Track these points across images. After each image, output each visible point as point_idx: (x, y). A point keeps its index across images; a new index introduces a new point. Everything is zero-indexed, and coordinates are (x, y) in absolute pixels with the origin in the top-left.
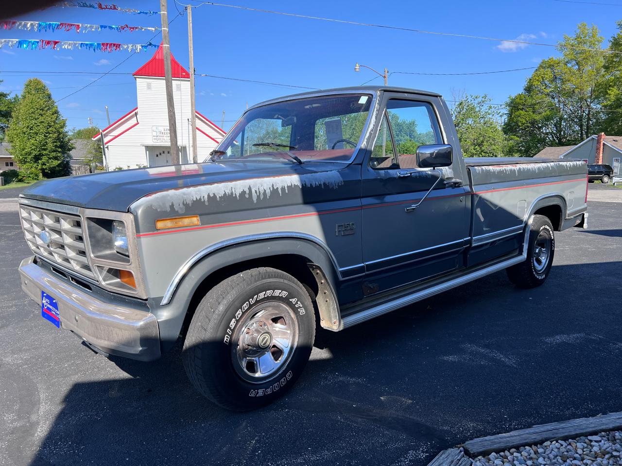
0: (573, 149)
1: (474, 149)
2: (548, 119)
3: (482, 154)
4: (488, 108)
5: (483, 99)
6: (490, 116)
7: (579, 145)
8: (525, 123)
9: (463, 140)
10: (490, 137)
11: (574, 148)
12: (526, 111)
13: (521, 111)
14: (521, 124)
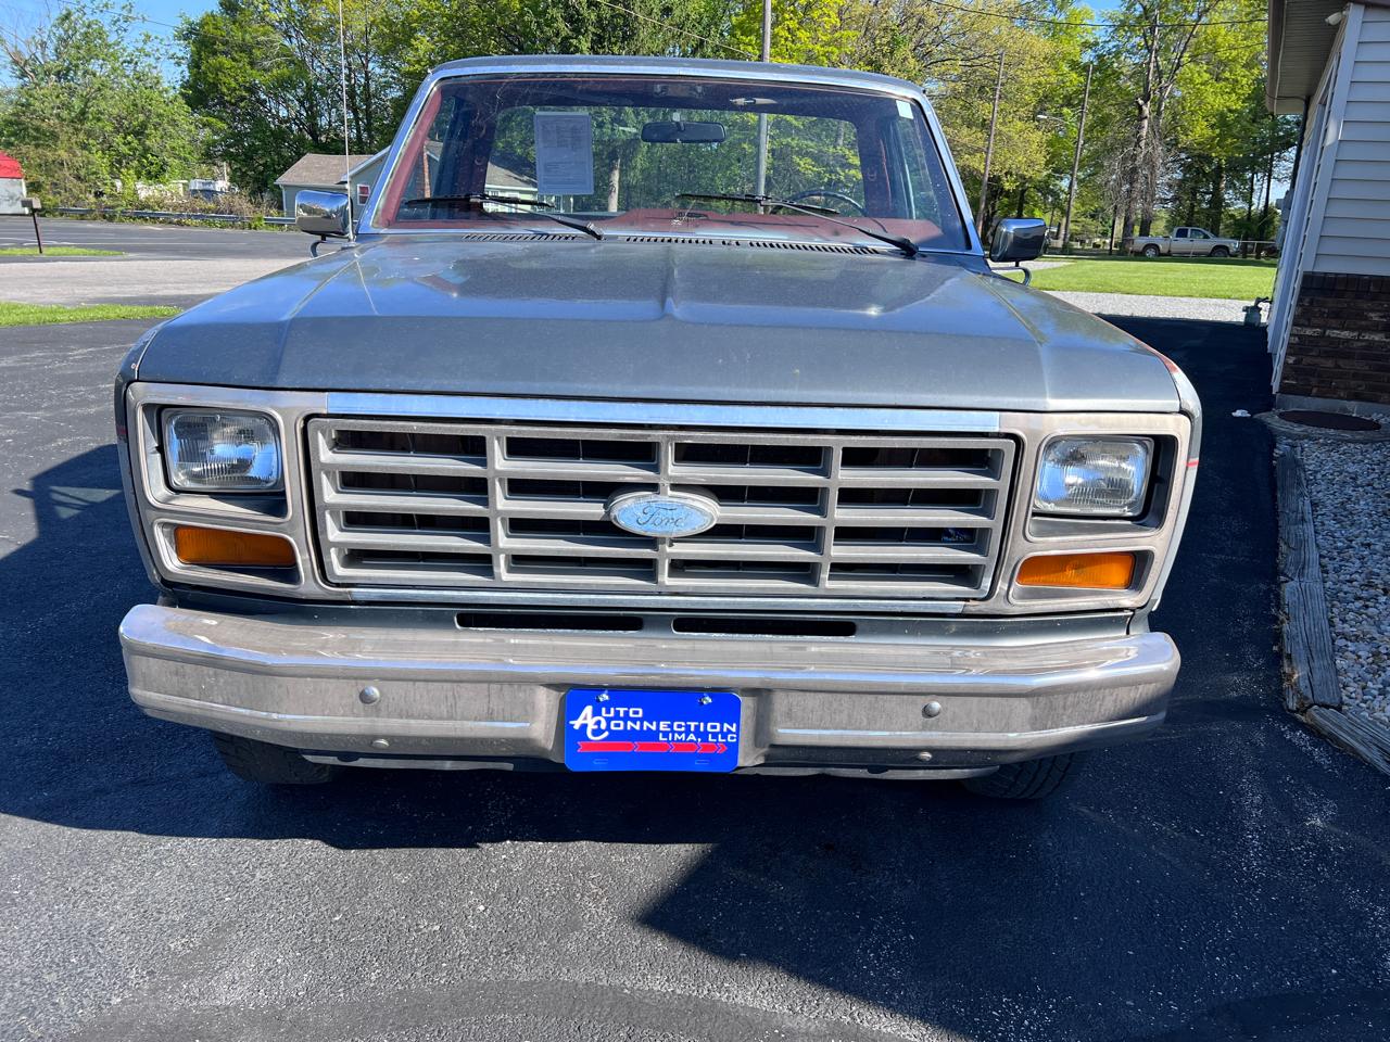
0: (367, 163)
1: (124, 144)
2: (284, 84)
3: (147, 159)
4: (143, 37)
5: (125, 13)
6: (152, 61)
7: (379, 155)
8: (235, 89)
9: (91, 117)
10: (160, 115)
11: (370, 161)
12: (234, 59)
13: (222, 59)
14: (228, 90)
